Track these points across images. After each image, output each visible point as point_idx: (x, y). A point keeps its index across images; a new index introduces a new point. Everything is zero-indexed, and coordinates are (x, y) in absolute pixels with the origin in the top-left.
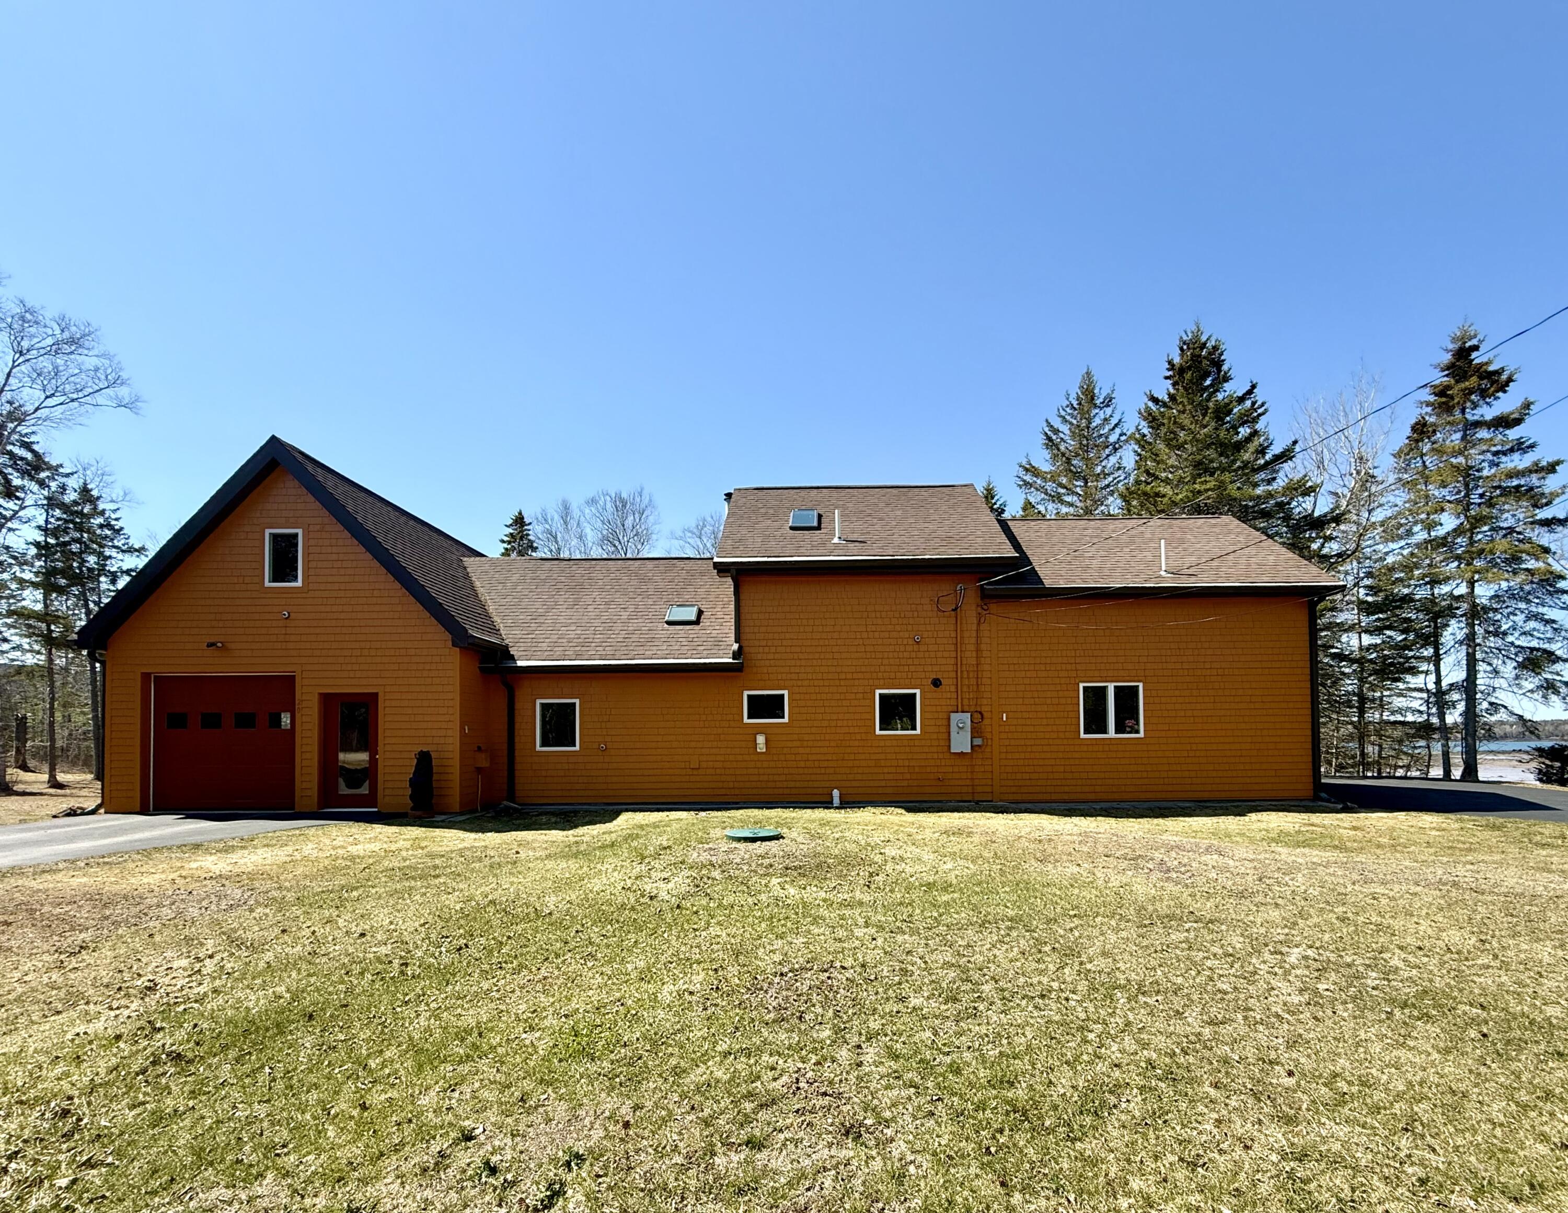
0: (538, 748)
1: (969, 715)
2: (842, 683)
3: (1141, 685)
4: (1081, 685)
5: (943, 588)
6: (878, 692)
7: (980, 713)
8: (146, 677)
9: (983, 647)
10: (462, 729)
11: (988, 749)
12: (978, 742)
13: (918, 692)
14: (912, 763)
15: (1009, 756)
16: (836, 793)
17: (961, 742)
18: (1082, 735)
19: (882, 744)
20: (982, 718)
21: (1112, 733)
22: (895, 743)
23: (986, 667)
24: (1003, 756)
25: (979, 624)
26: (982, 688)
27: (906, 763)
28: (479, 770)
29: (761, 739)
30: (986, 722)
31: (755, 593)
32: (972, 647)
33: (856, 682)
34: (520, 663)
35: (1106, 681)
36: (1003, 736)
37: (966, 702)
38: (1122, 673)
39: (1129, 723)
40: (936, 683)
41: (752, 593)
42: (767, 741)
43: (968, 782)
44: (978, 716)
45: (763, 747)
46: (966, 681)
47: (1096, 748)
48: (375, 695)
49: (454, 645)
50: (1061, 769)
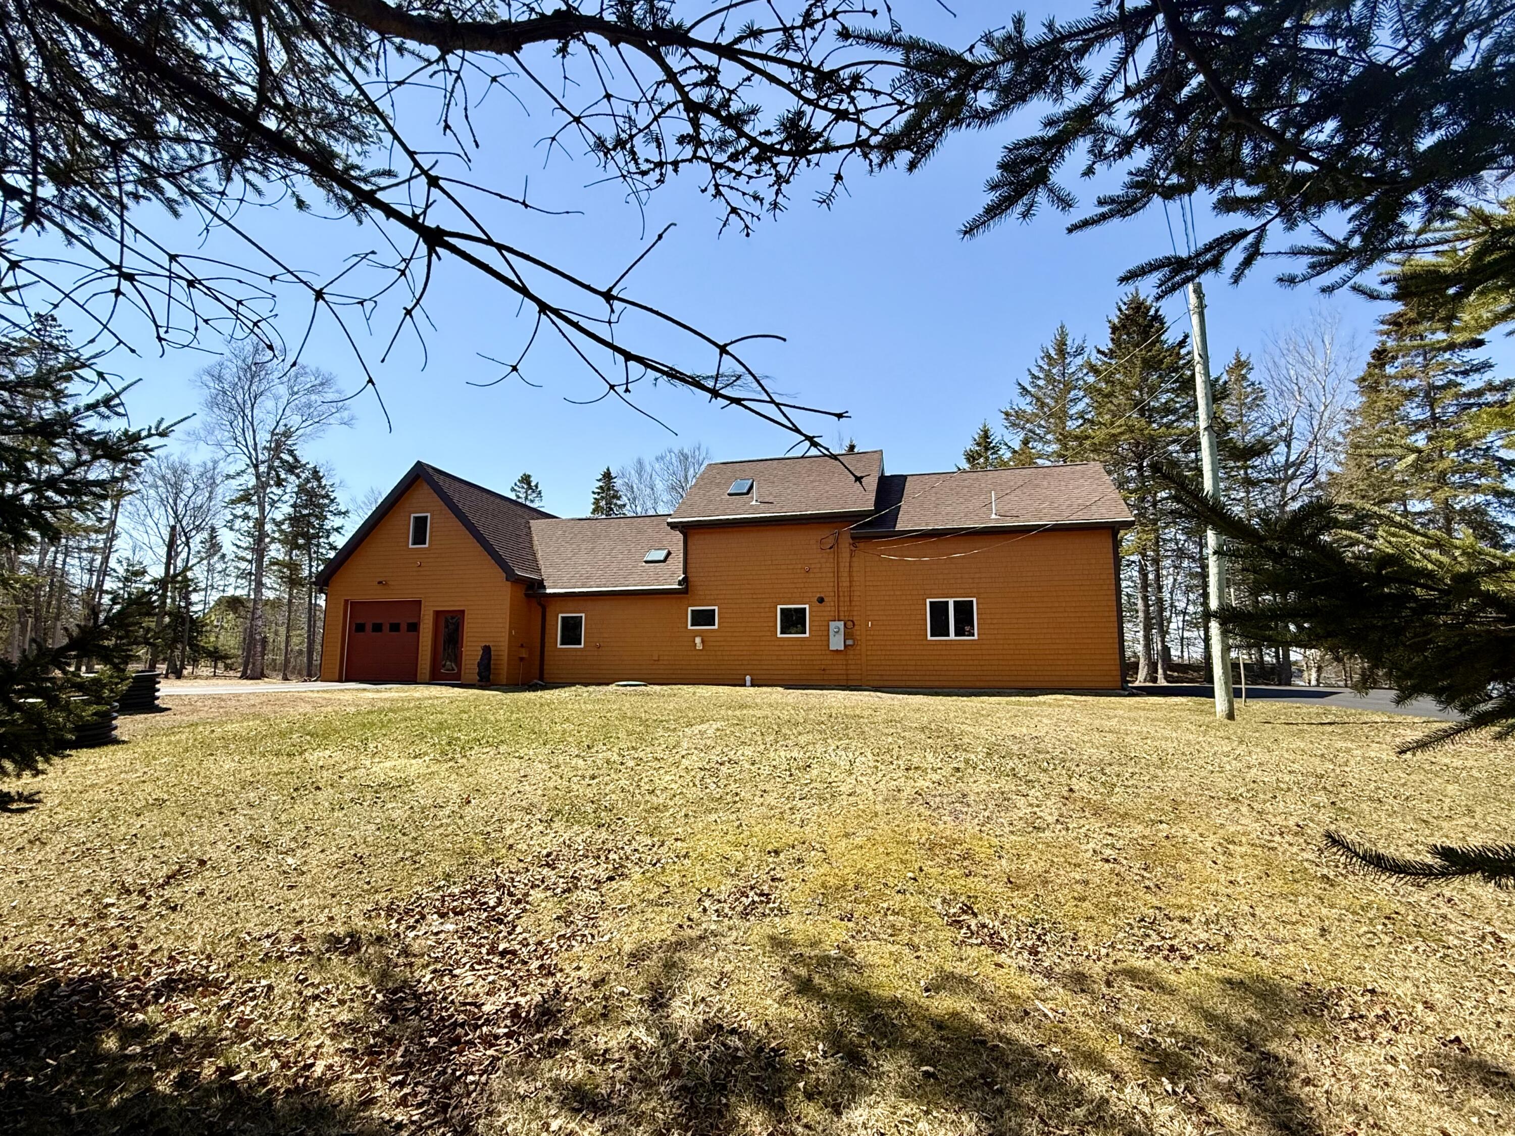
0: (559, 646)
1: (842, 623)
2: (755, 601)
3: (974, 600)
4: (928, 601)
5: (825, 533)
6: (779, 607)
7: (852, 621)
8: (346, 601)
9: (854, 574)
10: (510, 633)
11: (858, 648)
12: (849, 642)
13: (807, 606)
14: (803, 658)
15: (873, 653)
16: (748, 678)
17: (837, 642)
18: (929, 638)
19: (782, 644)
20: (854, 625)
21: (952, 636)
22: (791, 644)
23: (857, 589)
24: (869, 653)
25: (851, 556)
26: (854, 604)
27: (799, 658)
28: (522, 659)
29: (698, 640)
30: (856, 628)
31: (699, 542)
32: (846, 574)
33: (764, 601)
34: (548, 591)
35: (947, 598)
36: (869, 638)
37: (842, 614)
38: (959, 591)
39: (967, 628)
40: (821, 600)
41: (695, 541)
42: (703, 642)
43: (843, 672)
44: (850, 624)
45: (699, 646)
46: (842, 599)
47: (940, 647)
48: (463, 612)
49: (507, 580)
50: (913, 663)
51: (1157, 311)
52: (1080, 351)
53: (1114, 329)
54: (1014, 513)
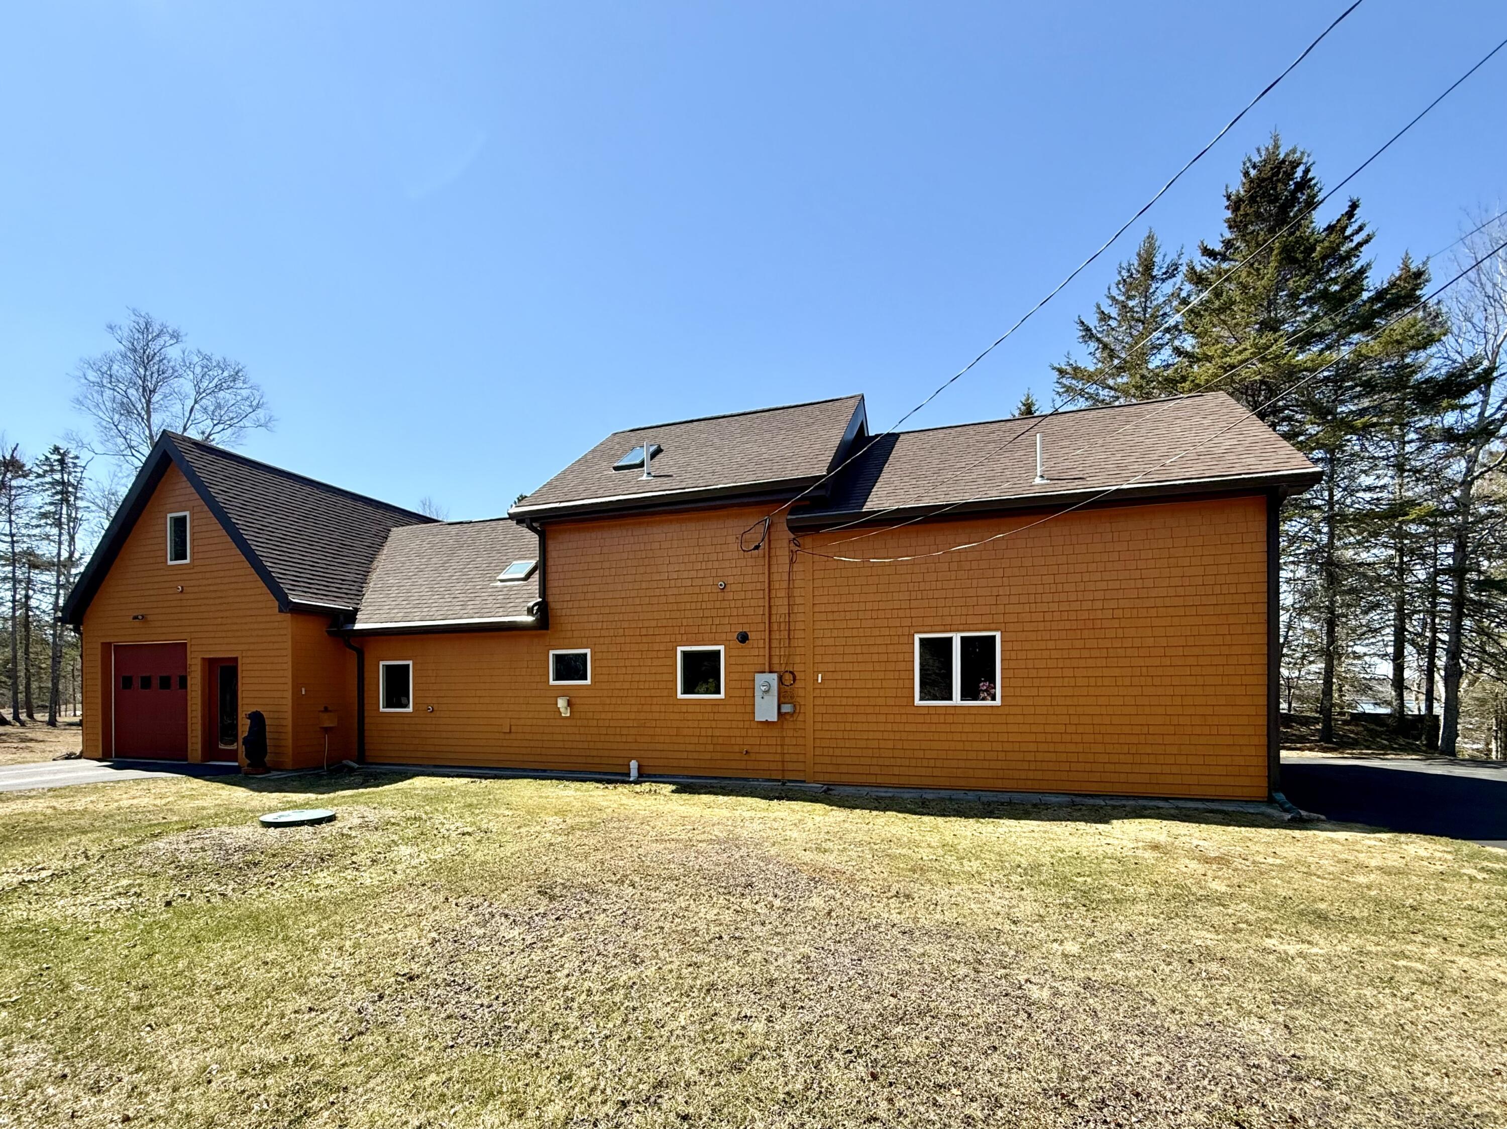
0: (381, 709)
1: (775, 676)
2: (644, 639)
3: (998, 635)
4: (917, 637)
5: (749, 522)
6: (680, 649)
7: (792, 673)
8: (106, 646)
9: (797, 592)
10: (297, 690)
11: (801, 718)
12: (787, 708)
13: (721, 648)
14: (717, 733)
15: (826, 727)
16: (634, 764)
17: (766, 708)
18: (918, 702)
19: (684, 709)
20: (794, 680)
21: (957, 699)
22: (697, 709)
23: (800, 617)
24: (818, 726)
25: (791, 561)
26: (794, 643)
27: (709, 732)
28: (327, 730)
29: (562, 703)
30: (798, 684)
31: (560, 543)
32: (783, 593)
33: (658, 639)
34: (361, 626)
35: (951, 631)
36: (819, 701)
37: (775, 660)
38: (970, 620)
40: (743, 638)
41: (561, 548)
42: (569, 704)
43: (778, 758)
44: (788, 677)
45: (566, 713)
46: (776, 635)
47: (935, 719)
48: (236, 659)
49: (281, 611)
50: (890, 745)
51: (1307, 171)
52: (1171, 272)
53: (1236, 205)
54: (1075, 474)
